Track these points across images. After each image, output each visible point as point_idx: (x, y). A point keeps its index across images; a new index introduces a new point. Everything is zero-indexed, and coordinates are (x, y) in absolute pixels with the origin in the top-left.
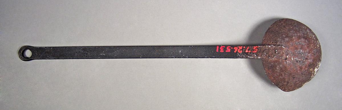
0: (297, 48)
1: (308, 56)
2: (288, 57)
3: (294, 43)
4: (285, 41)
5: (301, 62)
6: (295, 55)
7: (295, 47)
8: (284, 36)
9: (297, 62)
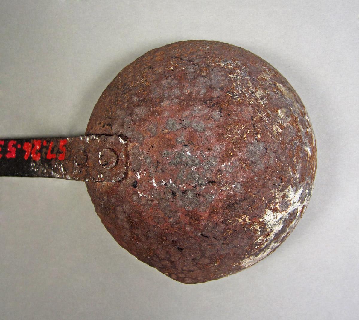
0: (173, 142)
1: (219, 171)
2: (139, 177)
3: (162, 126)
4: (135, 118)
5: (190, 195)
6: (163, 170)
7: (163, 137)
8: (136, 99)
9: (173, 194)
